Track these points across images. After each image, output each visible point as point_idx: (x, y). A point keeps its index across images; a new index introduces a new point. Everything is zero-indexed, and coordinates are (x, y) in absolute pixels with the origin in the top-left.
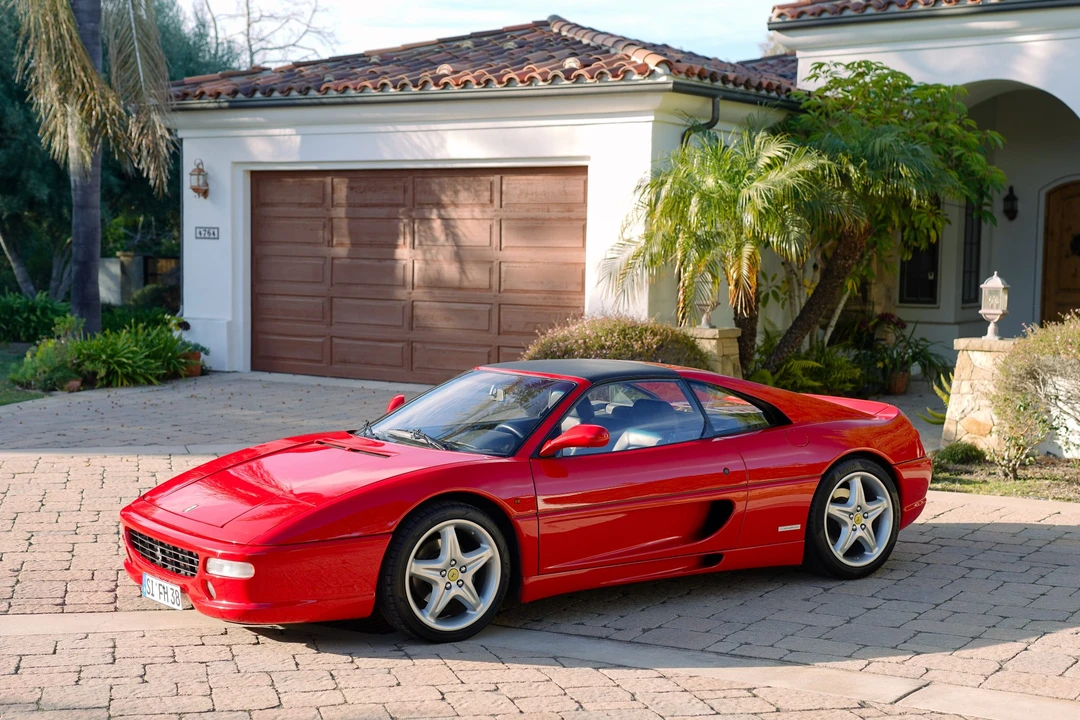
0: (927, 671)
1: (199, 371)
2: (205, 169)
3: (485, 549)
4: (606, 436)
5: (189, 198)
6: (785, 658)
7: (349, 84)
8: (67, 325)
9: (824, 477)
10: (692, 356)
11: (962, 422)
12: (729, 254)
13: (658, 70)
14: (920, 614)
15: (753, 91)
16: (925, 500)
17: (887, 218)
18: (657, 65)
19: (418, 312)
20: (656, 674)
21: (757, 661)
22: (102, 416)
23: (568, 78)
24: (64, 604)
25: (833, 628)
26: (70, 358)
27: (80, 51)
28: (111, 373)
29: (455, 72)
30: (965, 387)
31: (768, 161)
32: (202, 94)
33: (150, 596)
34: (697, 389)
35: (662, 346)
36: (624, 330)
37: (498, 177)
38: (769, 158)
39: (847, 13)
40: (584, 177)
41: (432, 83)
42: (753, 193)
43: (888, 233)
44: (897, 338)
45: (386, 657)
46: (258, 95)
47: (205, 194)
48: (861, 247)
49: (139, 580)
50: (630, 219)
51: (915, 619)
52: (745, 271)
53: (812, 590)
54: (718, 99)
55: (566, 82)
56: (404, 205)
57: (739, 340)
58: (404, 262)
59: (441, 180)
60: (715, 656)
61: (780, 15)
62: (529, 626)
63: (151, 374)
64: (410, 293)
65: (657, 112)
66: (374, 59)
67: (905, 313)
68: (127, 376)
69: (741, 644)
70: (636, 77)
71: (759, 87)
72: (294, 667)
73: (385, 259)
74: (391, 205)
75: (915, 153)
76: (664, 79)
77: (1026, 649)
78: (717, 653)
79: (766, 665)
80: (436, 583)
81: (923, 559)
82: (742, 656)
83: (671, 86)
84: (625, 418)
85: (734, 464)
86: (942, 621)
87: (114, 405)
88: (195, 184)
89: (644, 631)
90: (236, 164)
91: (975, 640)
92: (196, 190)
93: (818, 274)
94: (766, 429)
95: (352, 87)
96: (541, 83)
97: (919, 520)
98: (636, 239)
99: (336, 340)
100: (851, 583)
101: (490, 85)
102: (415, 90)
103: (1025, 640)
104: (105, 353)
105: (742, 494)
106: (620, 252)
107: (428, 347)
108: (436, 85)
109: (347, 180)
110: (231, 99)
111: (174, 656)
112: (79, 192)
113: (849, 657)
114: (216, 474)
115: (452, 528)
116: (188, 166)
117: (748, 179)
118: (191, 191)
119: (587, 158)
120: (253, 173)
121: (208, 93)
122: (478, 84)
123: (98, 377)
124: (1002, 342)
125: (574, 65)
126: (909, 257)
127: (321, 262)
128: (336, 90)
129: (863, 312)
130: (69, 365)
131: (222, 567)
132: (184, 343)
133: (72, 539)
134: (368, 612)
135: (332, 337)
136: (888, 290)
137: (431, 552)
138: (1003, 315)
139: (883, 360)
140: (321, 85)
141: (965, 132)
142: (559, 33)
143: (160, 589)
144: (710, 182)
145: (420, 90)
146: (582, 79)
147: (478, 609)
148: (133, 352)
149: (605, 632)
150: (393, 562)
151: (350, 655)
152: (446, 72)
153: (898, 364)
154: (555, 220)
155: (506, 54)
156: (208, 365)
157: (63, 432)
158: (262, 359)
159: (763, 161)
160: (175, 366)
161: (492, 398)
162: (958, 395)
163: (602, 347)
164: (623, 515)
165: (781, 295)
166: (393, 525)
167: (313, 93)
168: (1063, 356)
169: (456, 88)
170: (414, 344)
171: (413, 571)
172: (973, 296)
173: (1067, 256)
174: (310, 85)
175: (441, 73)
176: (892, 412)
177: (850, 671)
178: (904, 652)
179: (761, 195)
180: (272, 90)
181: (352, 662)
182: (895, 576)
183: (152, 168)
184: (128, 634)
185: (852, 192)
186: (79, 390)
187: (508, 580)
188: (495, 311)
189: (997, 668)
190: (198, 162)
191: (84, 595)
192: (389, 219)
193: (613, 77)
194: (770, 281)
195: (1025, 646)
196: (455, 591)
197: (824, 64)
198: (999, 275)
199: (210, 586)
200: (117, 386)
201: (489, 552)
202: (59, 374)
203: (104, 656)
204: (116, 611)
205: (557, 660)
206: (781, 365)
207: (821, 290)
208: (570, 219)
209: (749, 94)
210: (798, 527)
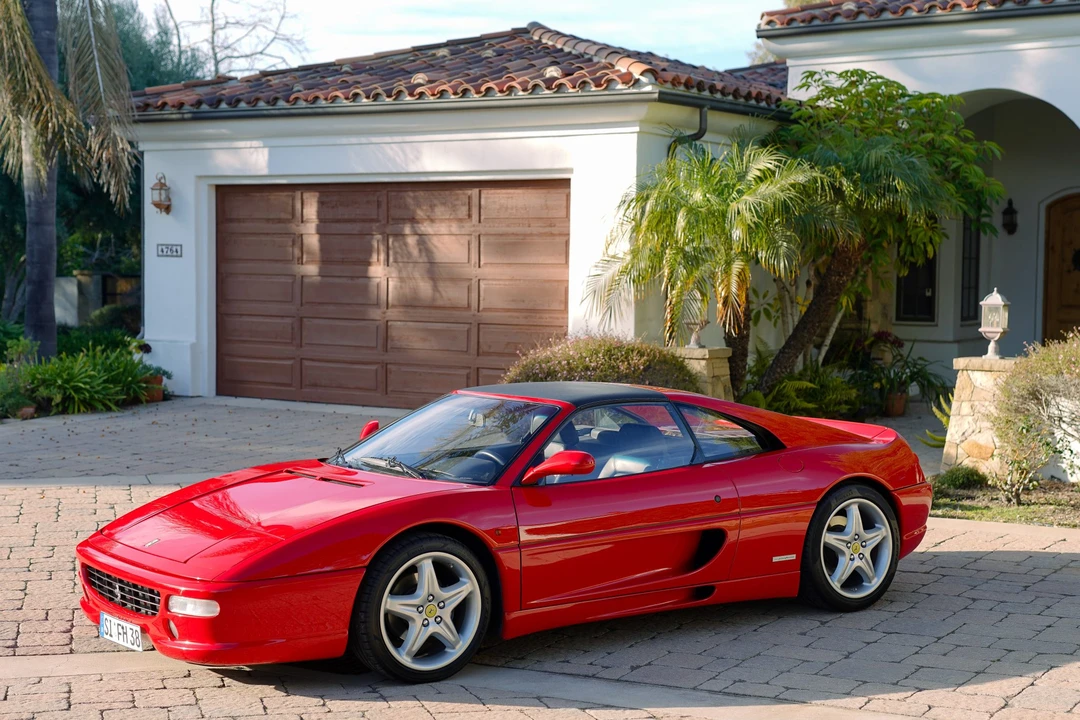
0: (930, 708)
1: (162, 395)
2: (167, 184)
3: (465, 583)
4: (591, 463)
5: (150, 213)
6: (781, 696)
7: (319, 94)
8: (20, 349)
9: (819, 504)
10: (681, 376)
11: (962, 445)
12: (719, 271)
13: (644, 79)
14: (921, 648)
15: (742, 100)
16: (926, 527)
17: (882, 233)
18: (642, 74)
19: (393, 333)
20: (645, 715)
21: (752, 700)
22: (58, 445)
23: (548, 88)
24: (15, 646)
25: (831, 664)
26: (24, 383)
27: (35, 59)
28: (67, 399)
29: (430, 82)
30: (966, 408)
31: (758, 173)
32: (164, 104)
33: (108, 637)
34: (686, 412)
35: (649, 367)
36: (609, 351)
37: (476, 191)
38: (759, 170)
39: (839, 20)
40: (566, 191)
41: (406, 93)
42: (742, 207)
43: (883, 248)
44: (894, 357)
45: (359, 699)
46: (224, 106)
47: (168, 209)
48: (856, 263)
49: (96, 620)
50: (615, 234)
51: (917, 653)
52: (734, 288)
53: (809, 623)
54: (706, 109)
55: (547, 92)
56: (377, 221)
57: (730, 360)
58: (378, 280)
59: (417, 194)
60: (707, 694)
61: (769, 23)
62: (511, 665)
63: (109, 400)
64: (384, 313)
65: (642, 122)
66: (345, 69)
67: (902, 331)
68: (84, 402)
69: (735, 682)
70: (620, 86)
71: (748, 96)
72: (262, 711)
73: (358, 277)
74: (364, 221)
75: (912, 167)
76: (649, 88)
77: (1032, 684)
78: (710, 691)
79: (761, 704)
80: (413, 620)
81: (924, 590)
82: (736, 695)
83: (656, 96)
84: (611, 444)
85: (726, 491)
86: (945, 655)
87: (70, 433)
88: (157, 198)
89: (633, 668)
90: (200, 177)
91: (979, 675)
92: (157, 205)
93: (811, 291)
94: (759, 454)
95: (322, 97)
96: (521, 93)
97: (919, 549)
98: (621, 255)
99: (306, 363)
100: (849, 616)
101: (468, 95)
102: (389, 100)
103: (1031, 675)
104: (61, 377)
105: (734, 523)
106: (605, 269)
107: (404, 369)
108: (411, 95)
109: (317, 194)
110: (195, 110)
111: (133, 701)
112: (33, 208)
113: (848, 694)
114: (178, 506)
115: (430, 561)
116: (149, 180)
117: (739, 192)
118: (153, 206)
119: (570, 171)
120: (218, 188)
121: (170, 104)
122: (455, 93)
123: (53, 404)
124: (1003, 361)
125: (555, 74)
126: (905, 273)
127: (290, 281)
128: (306, 100)
129: (859, 330)
130: (22, 391)
131: (184, 605)
132: (145, 367)
133: (24, 576)
134: (340, 651)
135: (302, 359)
136: (885, 307)
137: (407, 587)
138: (1004, 333)
139: (880, 380)
140: (290, 95)
141: (962, 144)
142: (539, 41)
143: (119, 629)
144: (697, 196)
145: (394, 100)
146: (563, 89)
147: (458, 647)
148: (90, 377)
149: (591, 671)
150: (367, 597)
151: (322, 697)
152: (421, 81)
153: (896, 384)
154: (536, 235)
155: (484, 62)
156: (170, 390)
157: (16, 462)
158: (228, 383)
159: (753, 173)
160: (135, 390)
161: (472, 423)
162: (959, 417)
163: (587, 368)
164: (610, 546)
165: (773, 313)
166: (367, 558)
167: (282, 103)
168: (1066, 376)
169: (432, 98)
170: (389, 366)
171: (388, 607)
172: (972, 314)
173: (1069, 271)
174: (278, 95)
175: (416, 82)
176: (889, 435)
177: (849, 709)
178: (905, 688)
179: (750, 209)
180: (239, 101)
181: (324, 705)
182: (895, 608)
183: (113, 183)
184: (84, 678)
185: (845, 207)
186: (32, 418)
187: (488, 616)
188: (474, 331)
189: (1003, 705)
190: (160, 176)
191: (38, 636)
192: (362, 234)
193: (596, 86)
194: (761, 296)
195: (1031, 680)
196: (433, 628)
197: (815, 73)
198: (998, 292)
199: (172, 625)
200: (73, 413)
201: (469, 586)
202: (11, 401)
203: (59, 701)
204: (71, 653)
205: (541, 700)
206: (774, 386)
207: (814, 307)
208: (552, 235)
209: (739, 105)
210: (793, 557)
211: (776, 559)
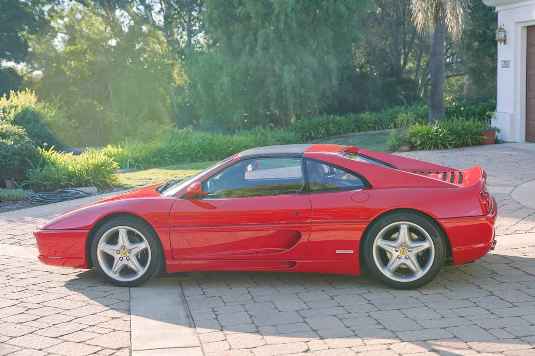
1: (493, 142)
8: (402, 118)
9: (373, 222)
28: (426, 143)
47: (505, 41)
63: (448, 144)
68: (434, 144)
80: (115, 257)
88: (498, 36)
90: (518, 23)
115: (124, 230)
120: (528, 28)
123: (418, 145)
130: (404, 139)
147: (141, 273)
156: (499, 138)
171: (101, 248)
196: (125, 262)
201: (144, 244)
202: (397, 143)
210: (352, 252)
211: (338, 252)
